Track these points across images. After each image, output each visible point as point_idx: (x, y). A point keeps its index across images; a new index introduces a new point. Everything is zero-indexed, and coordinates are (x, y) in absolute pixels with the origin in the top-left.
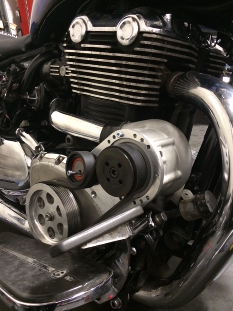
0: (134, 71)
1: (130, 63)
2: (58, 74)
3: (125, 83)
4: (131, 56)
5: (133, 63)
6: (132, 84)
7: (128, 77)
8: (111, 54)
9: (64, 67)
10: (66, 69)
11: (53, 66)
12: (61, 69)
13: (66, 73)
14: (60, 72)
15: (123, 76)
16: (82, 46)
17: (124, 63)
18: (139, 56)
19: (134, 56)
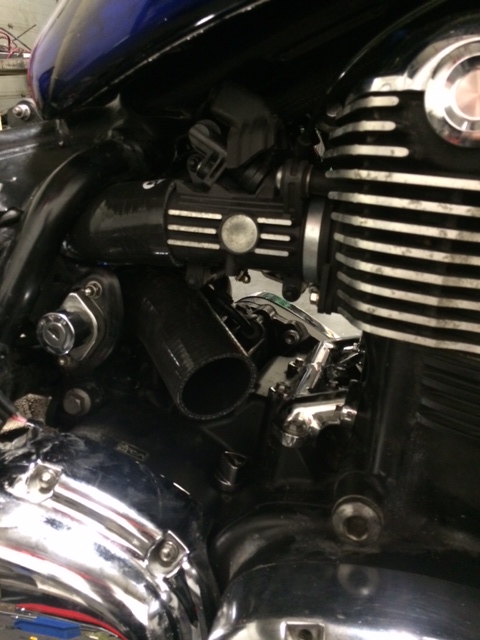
2: (216, 247)
9: (248, 220)
10: (262, 228)
11: (185, 213)
12: (228, 224)
13: (261, 243)
14: (225, 236)
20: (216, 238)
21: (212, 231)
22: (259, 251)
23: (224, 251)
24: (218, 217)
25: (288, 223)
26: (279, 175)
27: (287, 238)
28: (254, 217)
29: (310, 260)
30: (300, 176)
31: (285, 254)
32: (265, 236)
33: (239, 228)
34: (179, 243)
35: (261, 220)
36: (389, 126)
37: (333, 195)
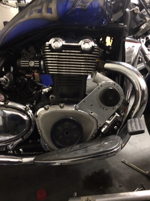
0: (91, 61)
1: (90, 58)
7: (89, 63)
8: (81, 55)
10: (35, 63)
11: (23, 61)
12: (30, 62)
13: (35, 65)
14: (30, 64)
15: (86, 63)
16: (63, 51)
17: (87, 58)
18: (94, 55)
19: (92, 55)
20: (28, 65)
22: (35, 66)
23: (30, 66)
24: (28, 61)
25: (38, 62)
26: (36, 55)
27: (38, 64)
28: (33, 61)
29: (42, 67)
30: (39, 55)
31: (39, 66)
32: (36, 64)
33: (31, 63)
34: (23, 66)
35: (35, 61)
37: (44, 57)
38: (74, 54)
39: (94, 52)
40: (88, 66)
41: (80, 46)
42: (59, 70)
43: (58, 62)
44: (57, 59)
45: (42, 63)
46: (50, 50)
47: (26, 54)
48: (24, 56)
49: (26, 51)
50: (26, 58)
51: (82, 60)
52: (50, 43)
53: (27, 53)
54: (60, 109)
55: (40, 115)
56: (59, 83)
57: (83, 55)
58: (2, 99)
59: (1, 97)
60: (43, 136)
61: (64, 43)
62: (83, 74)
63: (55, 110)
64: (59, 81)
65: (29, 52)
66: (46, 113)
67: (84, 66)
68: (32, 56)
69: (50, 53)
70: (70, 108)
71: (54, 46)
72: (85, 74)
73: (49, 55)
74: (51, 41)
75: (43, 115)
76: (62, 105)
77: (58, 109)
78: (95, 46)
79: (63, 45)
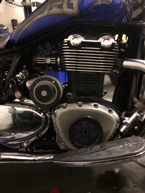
0: (111, 58)
1: (110, 55)
3: (106, 64)
4: (111, 52)
5: (111, 55)
6: (109, 64)
7: (108, 61)
8: (100, 52)
9: (49, 59)
10: (51, 59)
11: (40, 58)
12: (46, 59)
13: (51, 62)
14: (46, 61)
15: (105, 61)
16: (82, 48)
17: (107, 55)
18: (114, 53)
19: (112, 52)
20: (45, 62)
21: (44, 61)
22: (51, 63)
23: (46, 63)
24: (45, 58)
25: (55, 58)
26: (53, 52)
27: (55, 61)
28: (50, 58)
29: (59, 63)
30: (56, 52)
31: (55, 63)
32: (52, 61)
33: (48, 60)
34: (39, 63)
35: (51, 58)
36: (67, 44)
37: (61, 54)
38: (93, 51)
39: (114, 50)
40: (107, 64)
41: (100, 43)
42: (77, 68)
43: (76, 59)
44: (75, 56)
45: (58, 60)
46: (68, 47)
47: (42, 51)
48: (41, 53)
49: (42, 47)
50: (42, 55)
51: (101, 58)
52: (68, 39)
53: (44, 50)
54: (79, 107)
55: (58, 114)
56: (76, 80)
57: (102, 52)
58: (19, 96)
59: (18, 94)
60: (60, 135)
61: (83, 40)
62: (101, 72)
63: (73, 108)
64: (76, 79)
65: (45, 48)
66: (64, 112)
67: (103, 64)
68: (48, 53)
69: (69, 50)
70: (89, 106)
71: (73, 43)
72: (103, 72)
73: (67, 52)
74: (70, 38)
75: (61, 113)
76: (80, 103)
77: (76, 108)
78: (115, 43)
79: (82, 42)
